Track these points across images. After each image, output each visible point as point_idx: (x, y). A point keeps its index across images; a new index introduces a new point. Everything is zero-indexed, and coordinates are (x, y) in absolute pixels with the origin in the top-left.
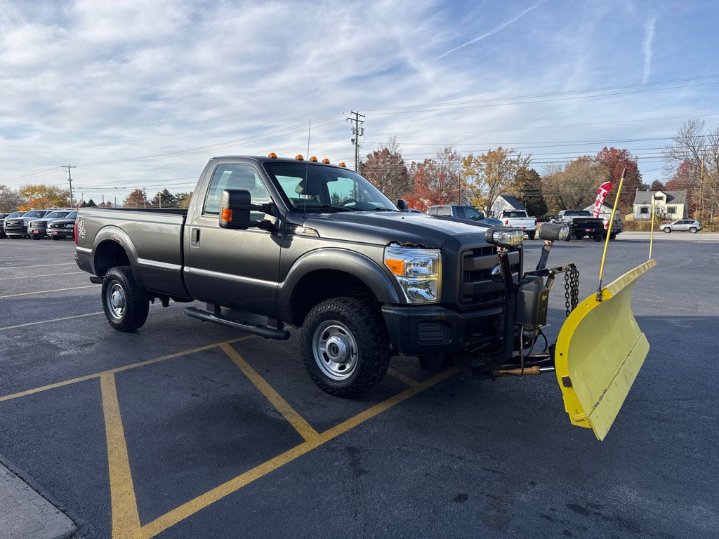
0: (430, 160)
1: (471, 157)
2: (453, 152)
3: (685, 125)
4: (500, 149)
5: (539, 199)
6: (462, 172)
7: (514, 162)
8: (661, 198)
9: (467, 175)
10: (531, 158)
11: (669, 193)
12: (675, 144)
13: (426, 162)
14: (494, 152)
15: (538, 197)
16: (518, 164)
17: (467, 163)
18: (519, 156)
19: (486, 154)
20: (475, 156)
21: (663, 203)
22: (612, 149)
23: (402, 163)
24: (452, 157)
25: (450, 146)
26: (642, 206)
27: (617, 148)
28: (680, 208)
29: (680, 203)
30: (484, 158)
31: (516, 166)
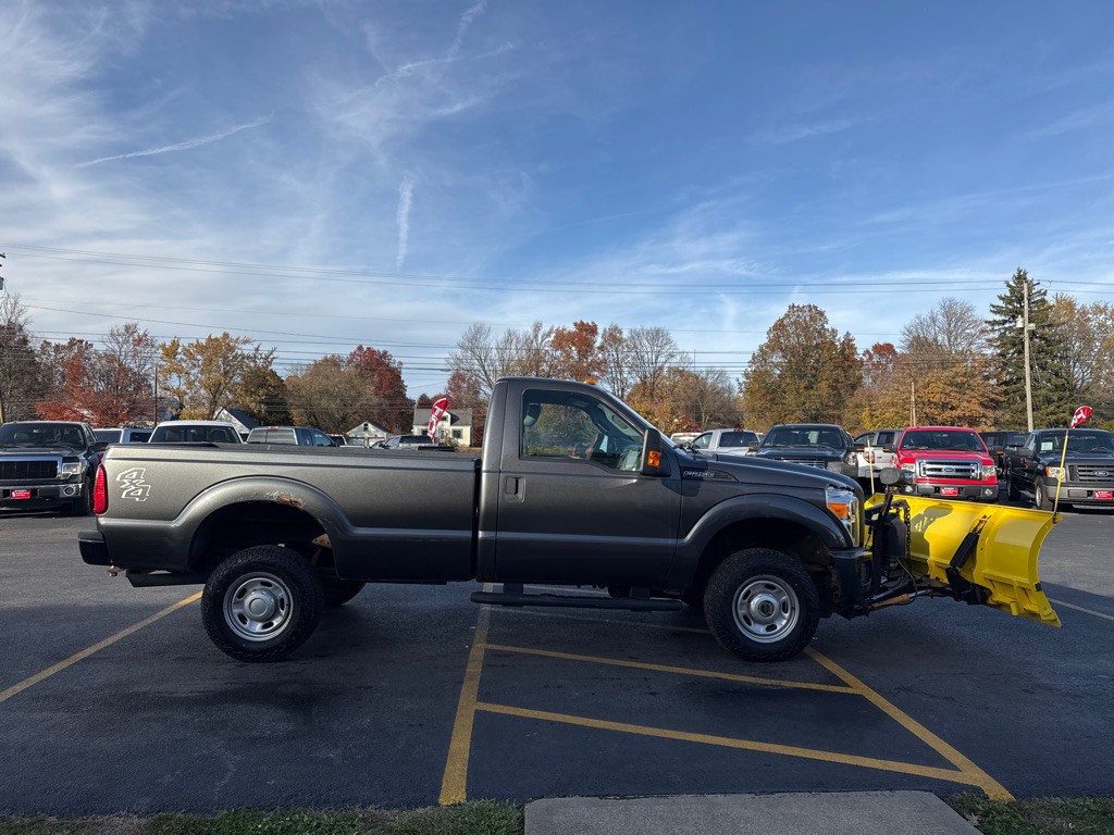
0: (81, 342)
1: (175, 344)
2: (141, 333)
3: (470, 329)
4: (226, 335)
5: (283, 415)
6: (161, 366)
7: (249, 357)
8: (445, 419)
9: (170, 372)
10: (275, 354)
11: (454, 412)
12: (459, 352)
13: (72, 343)
14: (216, 339)
15: (282, 413)
16: (255, 362)
17: (171, 352)
18: (257, 350)
19: (204, 342)
20: (184, 343)
21: (447, 425)
22: (369, 349)
23: (25, 341)
24: (140, 340)
25: (136, 321)
26: (424, 428)
27: (376, 348)
28: (466, 431)
29: (467, 424)
30: (200, 348)
31: (252, 364)
